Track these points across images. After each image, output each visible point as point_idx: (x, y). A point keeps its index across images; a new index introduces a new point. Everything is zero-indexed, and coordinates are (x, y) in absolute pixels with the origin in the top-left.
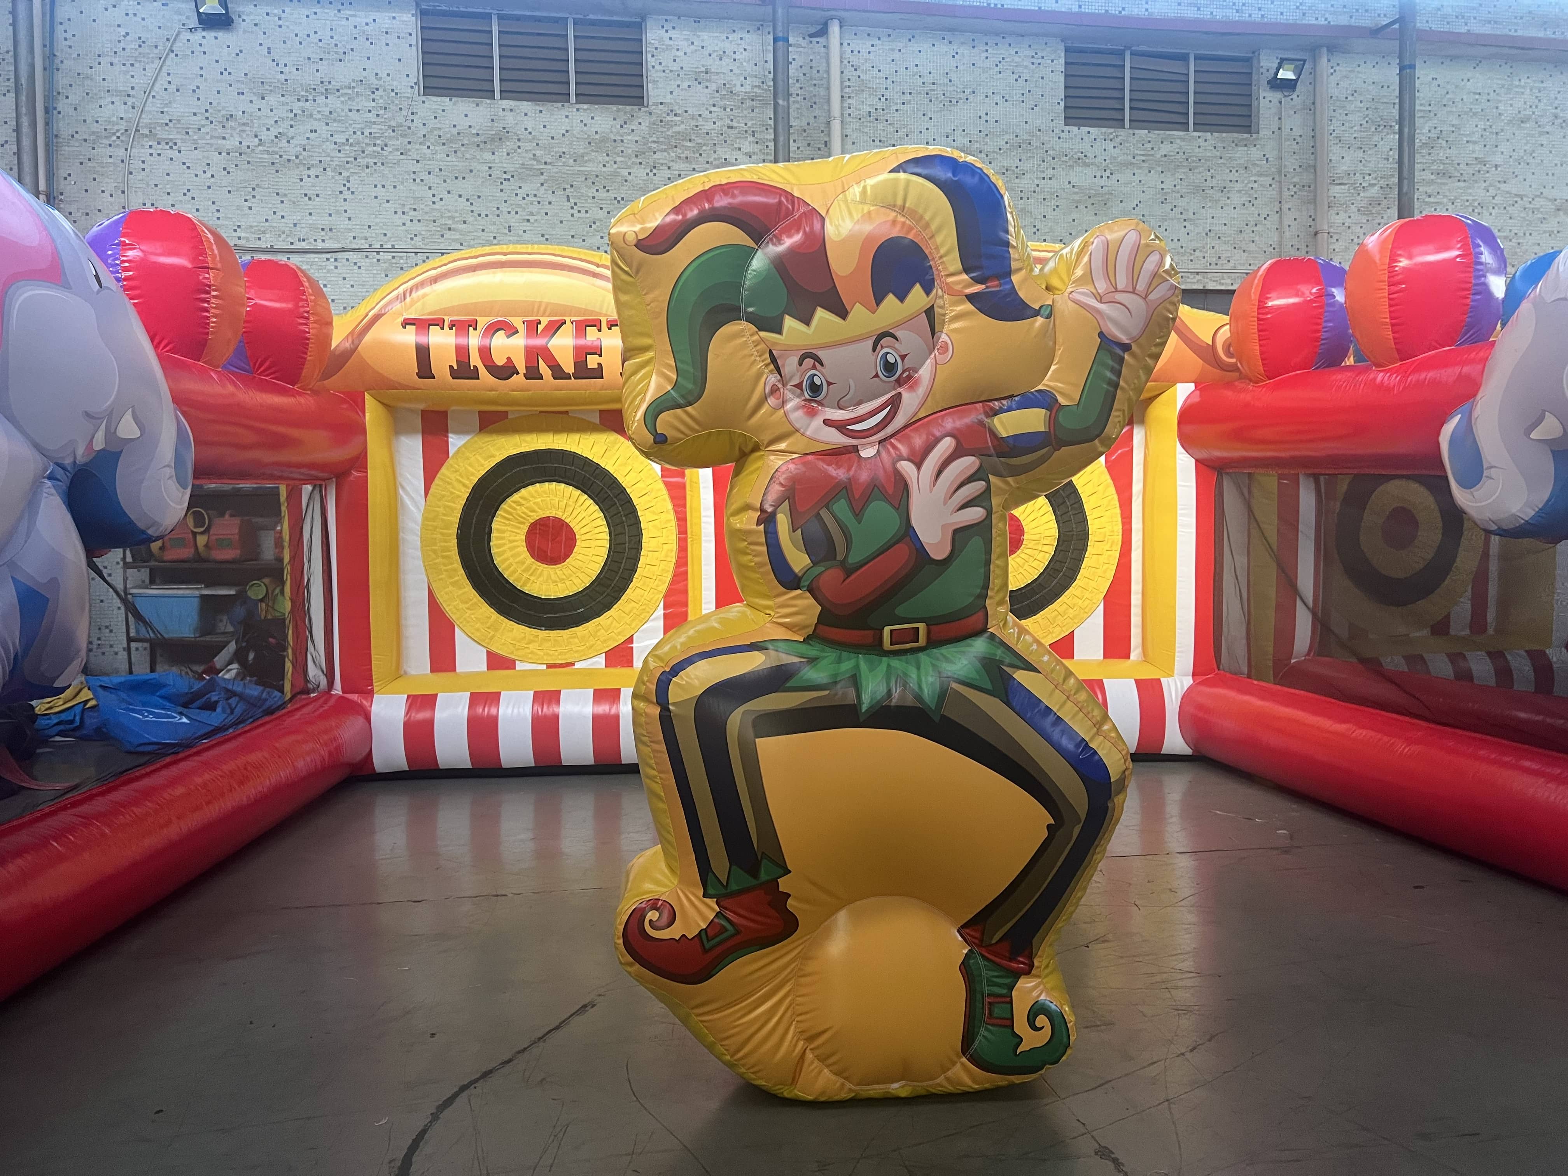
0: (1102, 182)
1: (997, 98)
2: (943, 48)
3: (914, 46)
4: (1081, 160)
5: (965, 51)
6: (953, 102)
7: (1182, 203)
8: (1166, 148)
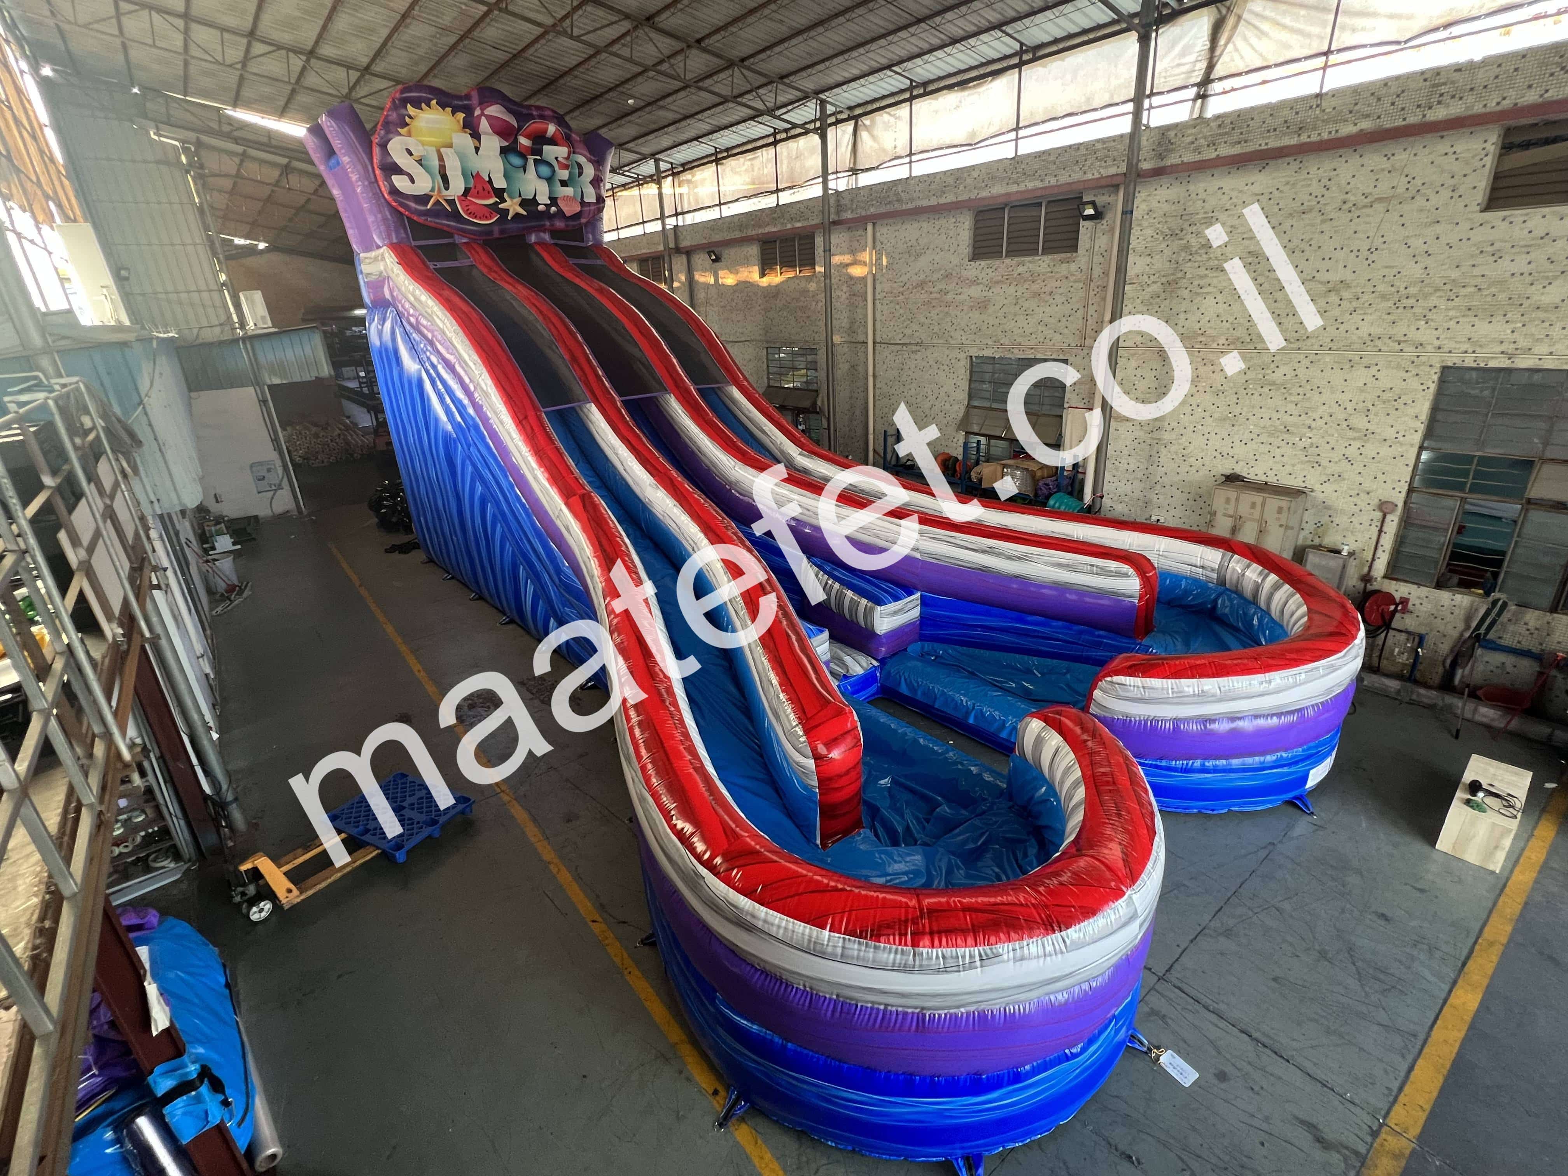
0: (985, 294)
1: (938, 250)
2: (916, 225)
3: (904, 227)
4: (975, 282)
5: (925, 225)
6: (918, 256)
7: (1026, 305)
8: (1021, 269)
